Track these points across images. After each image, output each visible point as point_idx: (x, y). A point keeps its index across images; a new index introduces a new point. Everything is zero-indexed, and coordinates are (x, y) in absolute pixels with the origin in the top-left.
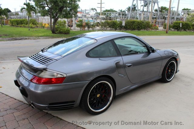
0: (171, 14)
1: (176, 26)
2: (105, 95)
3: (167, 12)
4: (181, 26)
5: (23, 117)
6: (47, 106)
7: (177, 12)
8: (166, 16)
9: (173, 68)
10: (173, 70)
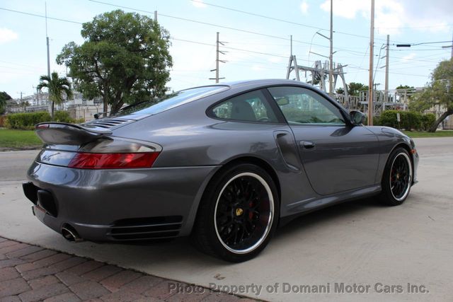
0: (375, 99)
1: (389, 122)
2: (254, 214)
3: (365, 94)
4: (399, 120)
5: (43, 272)
6: (108, 227)
7: (387, 93)
8: (363, 102)
9: (405, 172)
10: (404, 175)
